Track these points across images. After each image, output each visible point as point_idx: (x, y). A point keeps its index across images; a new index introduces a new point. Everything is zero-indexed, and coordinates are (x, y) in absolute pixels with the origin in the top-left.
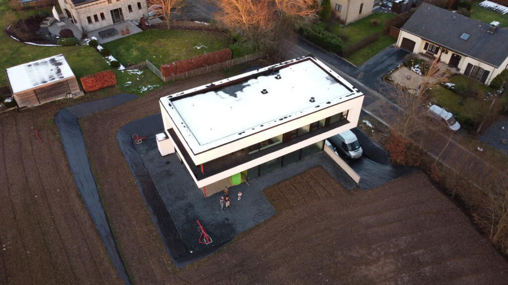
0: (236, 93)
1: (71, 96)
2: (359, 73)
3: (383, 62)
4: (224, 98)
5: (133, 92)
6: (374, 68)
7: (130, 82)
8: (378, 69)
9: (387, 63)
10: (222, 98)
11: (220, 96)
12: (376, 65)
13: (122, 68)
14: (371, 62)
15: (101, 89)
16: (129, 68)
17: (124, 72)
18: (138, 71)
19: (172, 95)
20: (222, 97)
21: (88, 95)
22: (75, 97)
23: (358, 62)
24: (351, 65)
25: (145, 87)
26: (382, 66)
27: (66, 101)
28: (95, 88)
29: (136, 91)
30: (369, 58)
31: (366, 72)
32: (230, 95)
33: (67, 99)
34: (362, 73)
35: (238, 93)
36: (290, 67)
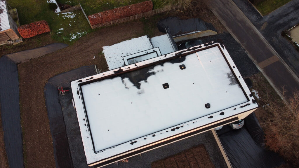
0: (140, 82)
1: (11, 42)
2: (263, 24)
3: (288, 14)
4: (128, 88)
5: (64, 40)
6: (278, 20)
7: (63, 29)
8: (281, 21)
9: (292, 16)
10: (126, 88)
11: (125, 85)
12: (281, 16)
13: (58, 10)
14: (277, 12)
15: (38, 36)
16: (64, 11)
17: (60, 16)
18: (71, 15)
19: (82, 79)
20: (127, 86)
21: (26, 42)
22: (15, 44)
23: (265, 12)
24: (258, 13)
25: (75, 34)
26: (285, 19)
27: (7, 47)
28: (31, 36)
29: (66, 40)
30: (276, 8)
31: (270, 23)
32: (134, 85)
33: (8, 45)
34: (265, 25)
35: (142, 83)
36: (197, 53)
